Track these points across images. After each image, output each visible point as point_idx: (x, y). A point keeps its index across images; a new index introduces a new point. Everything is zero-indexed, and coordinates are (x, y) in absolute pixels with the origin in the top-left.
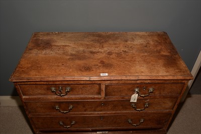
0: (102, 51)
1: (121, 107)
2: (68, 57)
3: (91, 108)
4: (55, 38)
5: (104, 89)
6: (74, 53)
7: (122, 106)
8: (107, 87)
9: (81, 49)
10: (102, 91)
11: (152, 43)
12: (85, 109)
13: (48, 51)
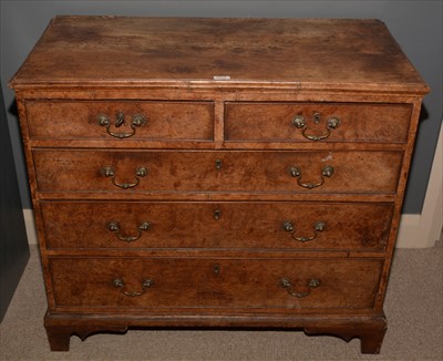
0: (221, 46)
1: (264, 179)
2: (140, 54)
3: (191, 178)
4: (108, 25)
5: (221, 118)
6: (153, 48)
7: (266, 172)
8: (228, 109)
9: (171, 42)
10: (218, 121)
11: (342, 36)
12: (175, 179)
13: (92, 45)
